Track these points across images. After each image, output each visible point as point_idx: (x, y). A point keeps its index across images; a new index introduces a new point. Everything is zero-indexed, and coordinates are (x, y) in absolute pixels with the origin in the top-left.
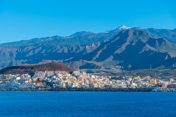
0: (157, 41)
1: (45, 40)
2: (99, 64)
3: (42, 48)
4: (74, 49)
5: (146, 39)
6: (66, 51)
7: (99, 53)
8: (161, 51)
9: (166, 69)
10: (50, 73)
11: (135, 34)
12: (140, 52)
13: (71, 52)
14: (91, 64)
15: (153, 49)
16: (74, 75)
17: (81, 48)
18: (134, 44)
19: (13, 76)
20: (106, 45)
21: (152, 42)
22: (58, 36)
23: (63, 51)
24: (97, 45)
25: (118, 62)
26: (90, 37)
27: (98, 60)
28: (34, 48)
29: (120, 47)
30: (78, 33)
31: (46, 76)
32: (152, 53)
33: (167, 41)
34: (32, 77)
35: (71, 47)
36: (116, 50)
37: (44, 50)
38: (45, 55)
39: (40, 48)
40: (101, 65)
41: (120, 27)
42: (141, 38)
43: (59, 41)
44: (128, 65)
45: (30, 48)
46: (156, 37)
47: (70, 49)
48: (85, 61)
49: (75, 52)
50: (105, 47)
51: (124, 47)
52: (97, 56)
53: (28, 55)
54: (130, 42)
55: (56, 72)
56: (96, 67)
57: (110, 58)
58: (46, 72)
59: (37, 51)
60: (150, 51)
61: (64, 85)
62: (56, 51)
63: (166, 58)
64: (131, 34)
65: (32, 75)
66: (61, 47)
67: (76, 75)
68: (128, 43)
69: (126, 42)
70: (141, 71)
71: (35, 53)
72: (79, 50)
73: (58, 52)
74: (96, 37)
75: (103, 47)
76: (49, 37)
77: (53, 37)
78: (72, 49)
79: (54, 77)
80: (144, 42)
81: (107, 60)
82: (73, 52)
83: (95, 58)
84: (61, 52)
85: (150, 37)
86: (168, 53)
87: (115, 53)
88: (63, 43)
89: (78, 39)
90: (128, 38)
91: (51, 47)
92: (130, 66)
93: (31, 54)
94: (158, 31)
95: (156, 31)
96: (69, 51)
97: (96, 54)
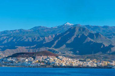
0: (95, 35)
1: (14, 32)
2: (57, 50)
3: (13, 38)
4: (36, 39)
5: (87, 33)
6: (31, 40)
7: (56, 42)
8: (98, 42)
9: (105, 55)
10: (45, 57)
11: (80, 30)
12: (84, 43)
13: (34, 41)
14: (52, 50)
15: (92, 40)
16: (59, 59)
17: (41, 39)
18: (79, 37)
19: (23, 58)
20: (60, 37)
21: (91, 36)
22: (22, 29)
23: (29, 40)
24: (52, 37)
25: (70, 49)
26: (45, 30)
27: (56, 47)
28: (7, 37)
29: (70, 39)
30: (36, 27)
31: (43, 58)
32: (92, 43)
33: (101, 35)
34: (34, 59)
35: (34, 37)
36: (67, 41)
37: (15, 40)
38: (16, 43)
39: (12, 38)
40: (58, 51)
41: (65, 24)
42: (84, 33)
43: (24, 33)
44: (76, 51)
45: (5, 38)
46: (94, 32)
47: (33, 39)
48: (48, 48)
49: (37, 41)
50: (60, 39)
51: (73, 39)
52: (55, 45)
53: (4, 42)
54: (76, 35)
55: (48, 57)
56: (55, 52)
57: (64, 46)
58: (42, 56)
59: (10, 40)
60: (91, 42)
61: (58, 64)
62: (24, 40)
63: (102, 47)
64: (77, 30)
65: (34, 58)
66: (27, 37)
67: (60, 58)
68: (75, 36)
69: (74, 35)
70: (89, 55)
71: (9, 41)
72: (39, 40)
73: (25, 41)
74: (50, 30)
75: (58, 39)
76: (16, 30)
77: (18, 30)
78: (35, 39)
79: (48, 59)
80: (86, 35)
81: (62, 48)
82: (36, 41)
83: (53, 46)
84: (27, 41)
85: (90, 33)
86: (103, 44)
87: (67, 43)
88: (27, 35)
89: (37, 31)
90: (75, 33)
91: (20, 37)
92: (78, 52)
93: (6, 42)
94: (92, 27)
95: (91, 27)
96: (33, 40)
97: (54, 43)
